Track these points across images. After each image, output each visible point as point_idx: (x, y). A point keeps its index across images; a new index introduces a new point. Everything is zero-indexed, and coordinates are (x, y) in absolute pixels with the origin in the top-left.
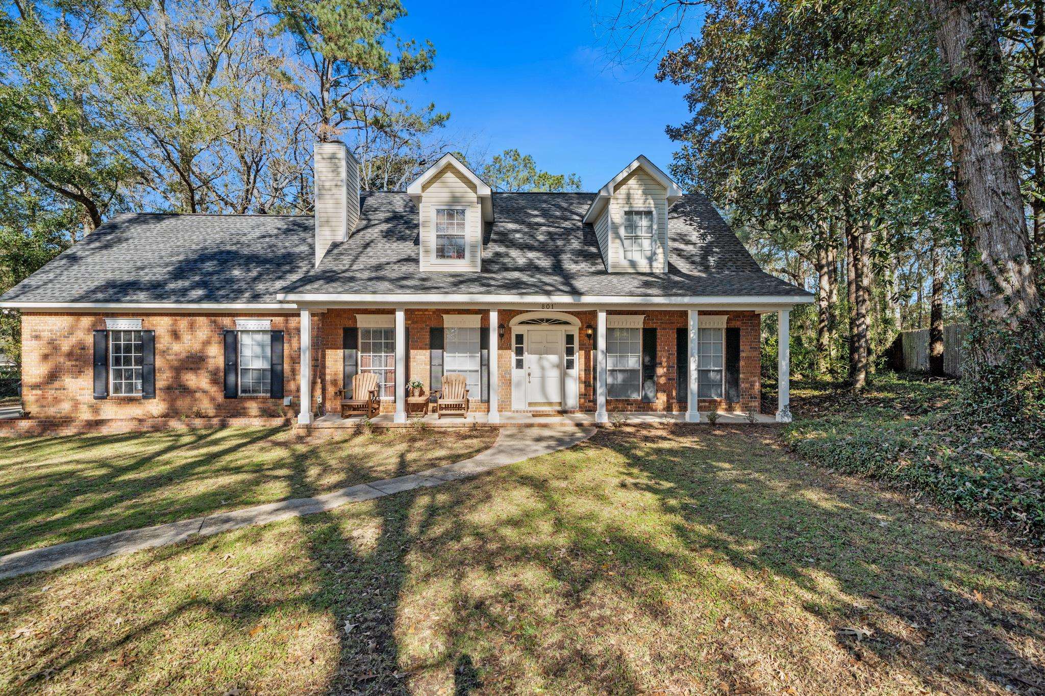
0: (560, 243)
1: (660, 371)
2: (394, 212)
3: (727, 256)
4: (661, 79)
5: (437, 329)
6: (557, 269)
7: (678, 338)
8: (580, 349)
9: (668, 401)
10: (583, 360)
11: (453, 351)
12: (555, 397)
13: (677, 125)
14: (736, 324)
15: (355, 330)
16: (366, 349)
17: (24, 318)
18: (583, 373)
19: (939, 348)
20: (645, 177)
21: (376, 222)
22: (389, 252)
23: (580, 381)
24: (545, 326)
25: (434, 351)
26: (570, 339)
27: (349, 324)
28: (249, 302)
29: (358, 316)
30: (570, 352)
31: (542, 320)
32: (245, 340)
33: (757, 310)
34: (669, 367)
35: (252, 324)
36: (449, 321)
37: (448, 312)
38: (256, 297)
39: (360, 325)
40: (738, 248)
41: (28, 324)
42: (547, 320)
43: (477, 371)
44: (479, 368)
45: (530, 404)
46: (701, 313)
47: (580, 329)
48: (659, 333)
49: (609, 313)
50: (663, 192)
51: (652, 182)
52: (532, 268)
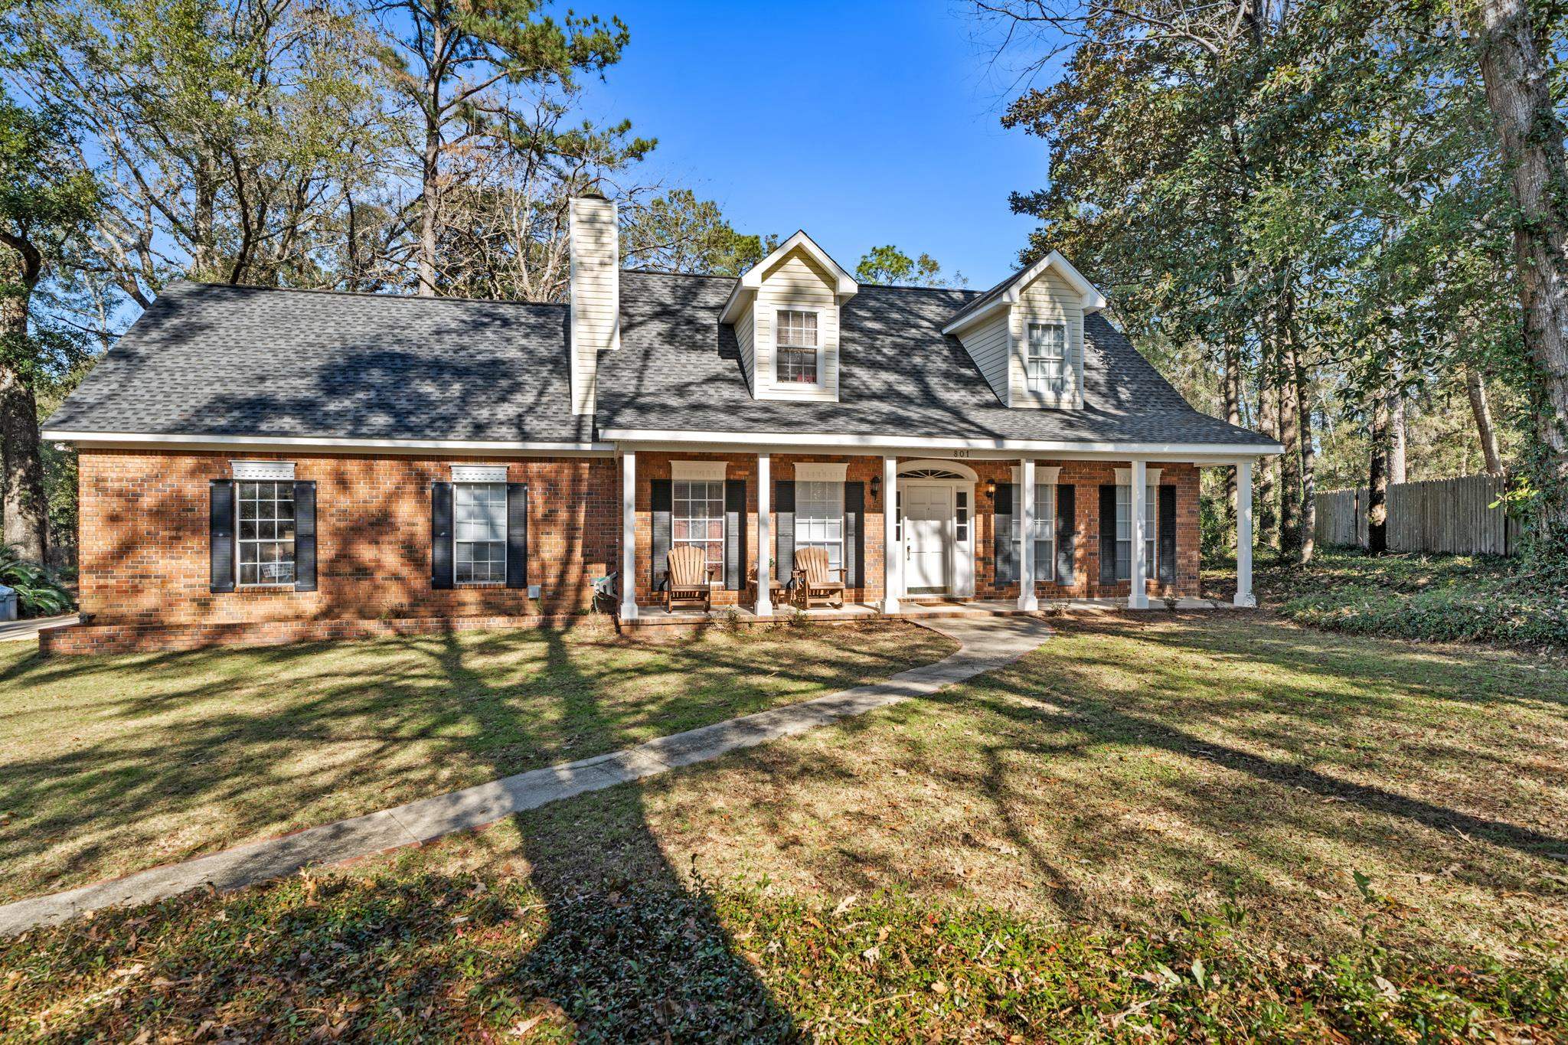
0: (917, 360)
1: (1077, 540)
2: (661, 304)
3: (1145, 388)
4: (1008, 124)
5: (787, 483)
6: (930, 399)
7: (1101, 499)
8: (977, 512)
9: (1088, 583)
10: (980, 529)
11: (806, 515)
12: (937, 581)
13: (1024, 193)
14: (1171, 480)
15: (668, 483)
16: (682, 511)
17: (83, 458)
18: (980, 546)
19: (1380, 513)
20: (1055, 278)
21: (641, 319)
22: (690, 368)
23: (977, 558)
24: (929, 481)
25: (781, 514)
26: (962, 498)
27: (660, 474)
28: (469, 438)
29: (674, 463)
30: (962, 517)
31: (926, 472)
32: (460, 497)
33: (1197, 462)
34: (1089, 537)
35: (471, 473)
36: (803, 472)
37: (801, 458)
38: (479, 430)
39: (676, 476)
40: (1155, 379)
41: (89, 466)
42: (933, 473)
43: (839, 544)
44: (842, 540)
45: (910, 590)
46: (1149, 465)
47: (978, 485)
48: (1078, 491)
49: (1039, 463)
50: (1077, 300)
51: (1063, 286)
52: (889, 394)
